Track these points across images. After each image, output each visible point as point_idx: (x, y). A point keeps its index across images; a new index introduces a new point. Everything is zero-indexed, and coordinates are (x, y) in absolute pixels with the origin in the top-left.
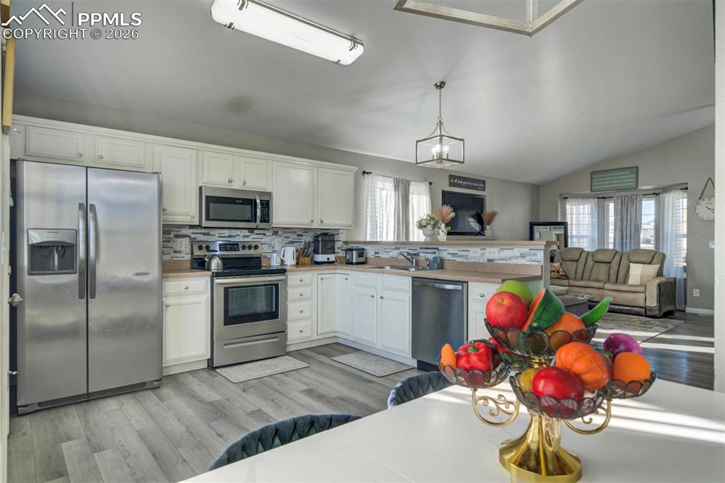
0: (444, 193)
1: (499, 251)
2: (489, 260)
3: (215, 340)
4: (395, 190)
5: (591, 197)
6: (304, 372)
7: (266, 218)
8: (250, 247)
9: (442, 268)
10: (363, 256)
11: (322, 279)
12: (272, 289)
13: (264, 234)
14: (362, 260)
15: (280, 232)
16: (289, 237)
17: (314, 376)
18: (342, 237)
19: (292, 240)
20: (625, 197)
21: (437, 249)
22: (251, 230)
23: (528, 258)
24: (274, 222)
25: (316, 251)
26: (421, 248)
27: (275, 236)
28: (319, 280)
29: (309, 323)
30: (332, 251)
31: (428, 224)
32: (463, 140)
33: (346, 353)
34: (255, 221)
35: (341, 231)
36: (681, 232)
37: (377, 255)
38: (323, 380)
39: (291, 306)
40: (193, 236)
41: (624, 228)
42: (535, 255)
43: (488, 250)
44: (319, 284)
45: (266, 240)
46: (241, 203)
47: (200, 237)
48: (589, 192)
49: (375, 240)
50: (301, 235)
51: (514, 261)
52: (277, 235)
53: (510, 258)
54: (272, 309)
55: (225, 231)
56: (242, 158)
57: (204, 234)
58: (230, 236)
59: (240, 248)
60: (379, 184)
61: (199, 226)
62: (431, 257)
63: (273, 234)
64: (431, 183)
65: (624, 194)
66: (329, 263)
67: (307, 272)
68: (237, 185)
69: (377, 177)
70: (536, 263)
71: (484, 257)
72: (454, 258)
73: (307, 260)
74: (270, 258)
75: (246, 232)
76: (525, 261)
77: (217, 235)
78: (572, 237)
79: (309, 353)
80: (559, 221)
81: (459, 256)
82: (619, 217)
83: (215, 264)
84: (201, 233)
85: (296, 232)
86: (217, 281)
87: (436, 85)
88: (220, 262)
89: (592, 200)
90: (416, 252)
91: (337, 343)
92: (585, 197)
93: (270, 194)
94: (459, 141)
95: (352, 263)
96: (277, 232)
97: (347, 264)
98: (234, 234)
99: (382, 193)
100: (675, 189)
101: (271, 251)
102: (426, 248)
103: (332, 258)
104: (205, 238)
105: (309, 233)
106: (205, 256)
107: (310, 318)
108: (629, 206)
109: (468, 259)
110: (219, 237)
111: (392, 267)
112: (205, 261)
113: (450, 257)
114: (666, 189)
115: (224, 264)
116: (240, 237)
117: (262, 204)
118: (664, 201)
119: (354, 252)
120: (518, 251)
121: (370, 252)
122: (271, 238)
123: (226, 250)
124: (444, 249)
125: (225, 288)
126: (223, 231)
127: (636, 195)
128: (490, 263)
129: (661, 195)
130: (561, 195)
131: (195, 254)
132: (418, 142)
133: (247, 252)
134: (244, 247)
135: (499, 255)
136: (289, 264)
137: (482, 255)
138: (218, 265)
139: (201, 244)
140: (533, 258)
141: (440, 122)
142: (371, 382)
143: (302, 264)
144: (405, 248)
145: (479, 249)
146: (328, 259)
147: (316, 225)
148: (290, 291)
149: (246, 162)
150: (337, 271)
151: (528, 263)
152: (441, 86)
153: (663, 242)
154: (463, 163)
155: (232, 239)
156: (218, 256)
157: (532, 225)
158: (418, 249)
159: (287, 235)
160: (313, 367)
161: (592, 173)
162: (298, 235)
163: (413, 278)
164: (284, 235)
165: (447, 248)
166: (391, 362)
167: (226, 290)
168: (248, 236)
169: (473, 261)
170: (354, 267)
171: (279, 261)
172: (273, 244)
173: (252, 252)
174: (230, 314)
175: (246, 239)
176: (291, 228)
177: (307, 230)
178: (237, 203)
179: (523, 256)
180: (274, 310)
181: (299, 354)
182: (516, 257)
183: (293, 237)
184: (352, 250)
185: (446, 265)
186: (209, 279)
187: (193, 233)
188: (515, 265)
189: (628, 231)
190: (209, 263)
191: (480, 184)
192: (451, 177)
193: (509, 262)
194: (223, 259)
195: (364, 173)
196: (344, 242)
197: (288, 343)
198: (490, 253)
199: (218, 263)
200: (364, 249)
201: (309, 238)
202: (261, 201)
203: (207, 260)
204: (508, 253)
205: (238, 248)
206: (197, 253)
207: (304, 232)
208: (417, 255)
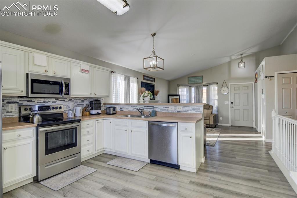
0: (142, 82)
1: (182, 108)
2: (178, 112)
3: (39, 165)
4: (125, 80)
5: (187, 86)
6: (96, 175)
7: (68, 92)
8: (57, 108)
9: (156, 116)
10: (115, 111)
11: (98, 123)
12: (73, 131)
13: (64, 101)
14: (114, 112)
15: (73, 100)
16: (78, 102)
17: (103, 177)
18: (102, 102)
19: (79, 103)
20: (198, 86)
21: (153, 107)
22: (57, 99)
23: (196, 110)
24: (71, 95)
25: (92, 109)
26: (144, 107)
27: (70, 101)
28: (97, 123)
29: (92, 146)
30: (99, 108)
31: (148, 96)
32: (163, 59)
33: (112, 159)
34: (62, 94)
35: (102, 99)
36: (216, 98)
37: (121, 110)
38: (109, 178)
39: (83, 138)
40: (20, 102)
41: (198, 97)
42: (199, 109)
43: (178, 107)
44: (97, 125)
45: (65, 103)
46: (53, 84)
47: (25, 103)
48: (187, 84)
49: (117, 103)
50: (83, 101)
51: (190, 112)
52: (71, 101)
53: (188, 111)
54: (73, 141)
55: (41, 99)
56: (53, 59)
57: (28, 101)
58: (44, 102)
59: (51, 109)
60: (118, 78)
61: (26, 97)
62: (151, 110)
63: (69, 101)
64: (138, 78)
65: (197, 85)
66: (98, 114)
67: (91, 120)
68: (50, 74)
69: (117, 74)
70: (200, 113)
71: (176, 110)
72: (161, 111)
73: (88, 113)
74: (68, 113)
75: (54, 100)
76: (194, 112)
77: (36, 102)
78: (182, 100)
79: (92, 161)
80: (177, 94)
81: (164, 110)
82: (196, 93)
83: (37, 118)
84: (26, 101)
85: (81, 99)
86: (40, 129)
87: (152, 34)
88: (40, 117)
89: (187, 87)
90: (142, 108)
91: (104, 153)
92: (185, 86)
93: (69, 79)
94: (162, 60)
95: (110, 114)
96: (71, 99)
97: (107, 114)
98: (47, 101)
99: (119, 82)
100: (214, 84)
101: (68, 109)
102: (148, 107)
103: (100, 111)
104: (28, 103)
105: (87, 100)
106: (30, 114)
107: (92, 143)
108: (199, 90)
109: (168, 111)
110: (37, 103)
111: (132, 116)
112: (30, 117)
113: (159, 110)
114: (210, 84)
115: (42, 118)
116: (50, 102)
117: (65, 85)
118: (210, 88)
119: (111, 109)
120: (192, 108)
121: (118, 109)
122: (68, 102)
123: (43, 110)
124: (156, 107)
125: (45, 133)
126: (40, 99)
127: (201, 86)
128: (179, 113)
129: (209, 86)
130: (178, 85)
131: (22, 113)
132: (144, 59)
133: (55, 111)
134: (53, 108)
135: (183, 109)
136: (78, 116)
137: (175, 109)
138: (38, 119)
139: (26, 107)
140: (198, 110)
141: (154, 50)
142: (134, 175)
143: (85, 116)
144: (137, 106)
145: (173, 107)
146: (98, 112)
147: (92, 96)
148: (82, 130)
149: (55, 61)
150: (104, 119)
151: (196, 113)
152: (154, 35)
153: (210, 102)
154: (163, 69)
155: (46, 104)
156: (38, 114)
157: (169, 96)
158: (143, 107)
159: (76, 101)
160: (99, 170)
161: (188, 77)
162: (82, 101)
163: (149, 121)
164: (75, 101)
165: (157, 107)
166: (137, 162)
167: (47, 134)
168: (55, 102)
169: (170, 112)
170: (111, 116)
171: (73, 115)
172: (69, 106)
173: (58, 111)
174: (49, 147)
175: (54, 104)
176: (78, 98)
177: (86, 98)
178: (51, 84)
179: (194, 110)
180: (74, 142)
181: (87, 163)
182: (191, 110)
183: (79, 102)
184: (110, 108)
185: (158, 114)
186: (35, 128)
187: (20, 101)
188: (190, 114)
189: (199, 98)
190: (33, 119)
191: (153, 79)
192: (144, 76)
193: (187, 112)
194: (41, 115)
195: (112, 72)
196: (103, 104)
197: (81, 158)
198: (178, 108)
199: (38, 118)
200: (115, 107)
201: (87, 102)
202: (65, 83)
203: (31, 116)
204: (187, 108)
205: (50, 108)
206: (24, 112)
207: (85, 99)
208: (143, 109)
